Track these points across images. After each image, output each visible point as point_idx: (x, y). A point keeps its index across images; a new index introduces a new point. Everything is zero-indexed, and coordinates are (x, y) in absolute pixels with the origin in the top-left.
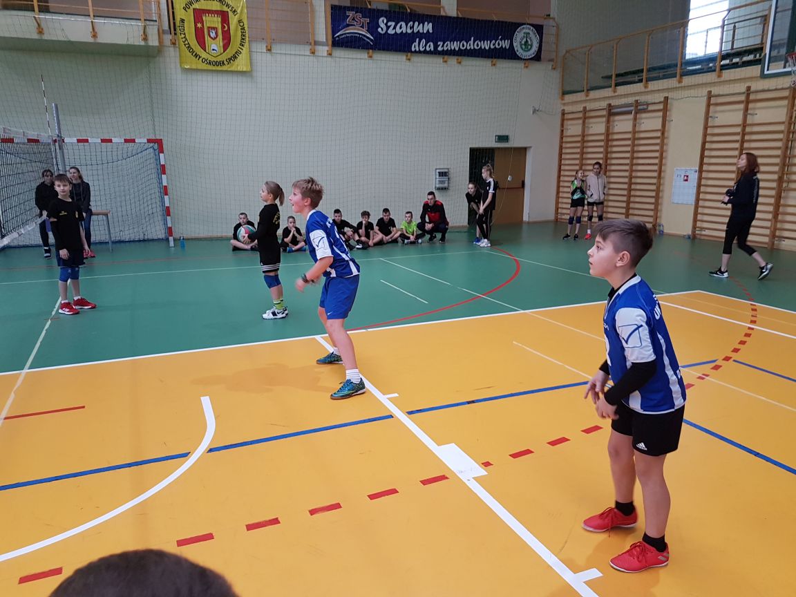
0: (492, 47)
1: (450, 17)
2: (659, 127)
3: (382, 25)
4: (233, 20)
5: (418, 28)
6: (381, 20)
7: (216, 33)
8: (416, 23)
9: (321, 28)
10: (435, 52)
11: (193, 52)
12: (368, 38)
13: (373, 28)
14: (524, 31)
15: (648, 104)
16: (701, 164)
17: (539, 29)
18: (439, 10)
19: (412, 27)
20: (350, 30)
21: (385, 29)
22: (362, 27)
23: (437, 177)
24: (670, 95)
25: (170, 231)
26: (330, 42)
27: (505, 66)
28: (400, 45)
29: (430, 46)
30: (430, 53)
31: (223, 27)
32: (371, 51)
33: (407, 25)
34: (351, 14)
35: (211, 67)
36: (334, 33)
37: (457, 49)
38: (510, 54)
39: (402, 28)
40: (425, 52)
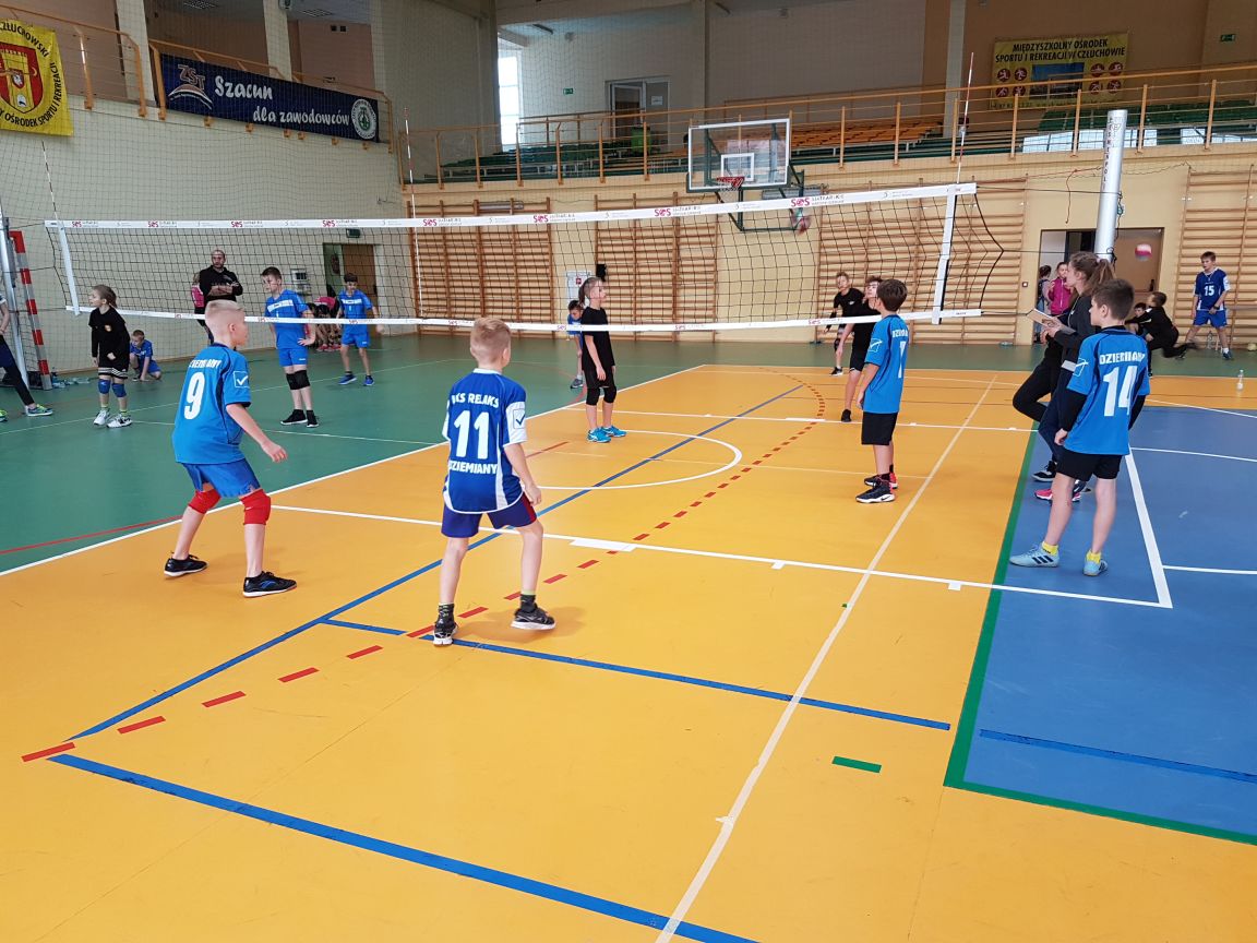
0: (333, 122)
1: (286, 82)
3: (220, 86)
4: (43, 63)
5: (257, 93)
6: (218, 77)
7: (22, 79)
8: (255, 87)
10: (277, 124)
12: (206, 101)
13: (210, 88)
14: (361, 106)
15: (524, 204)
17: (374, 104)
18: (267, 69)
19: (251, 91)
20: (183, 89)
21: (222, 91)
22: (198, 86)
23: (295, 279)
24: (553, 196)
25: (43, 364)
26: (163, 103)
27: (346, 145)
28: (239, 112)
29: (272, 117)
30: (273, 124)
31: (31, 71)
32: (210, 118)
33: (246, 88)
34: (184, 68)
35: (20, 128)
36: (166, 90)
37: (299, 122)
38: (347, 132)
39: (241, 91)
40: (267, 123)
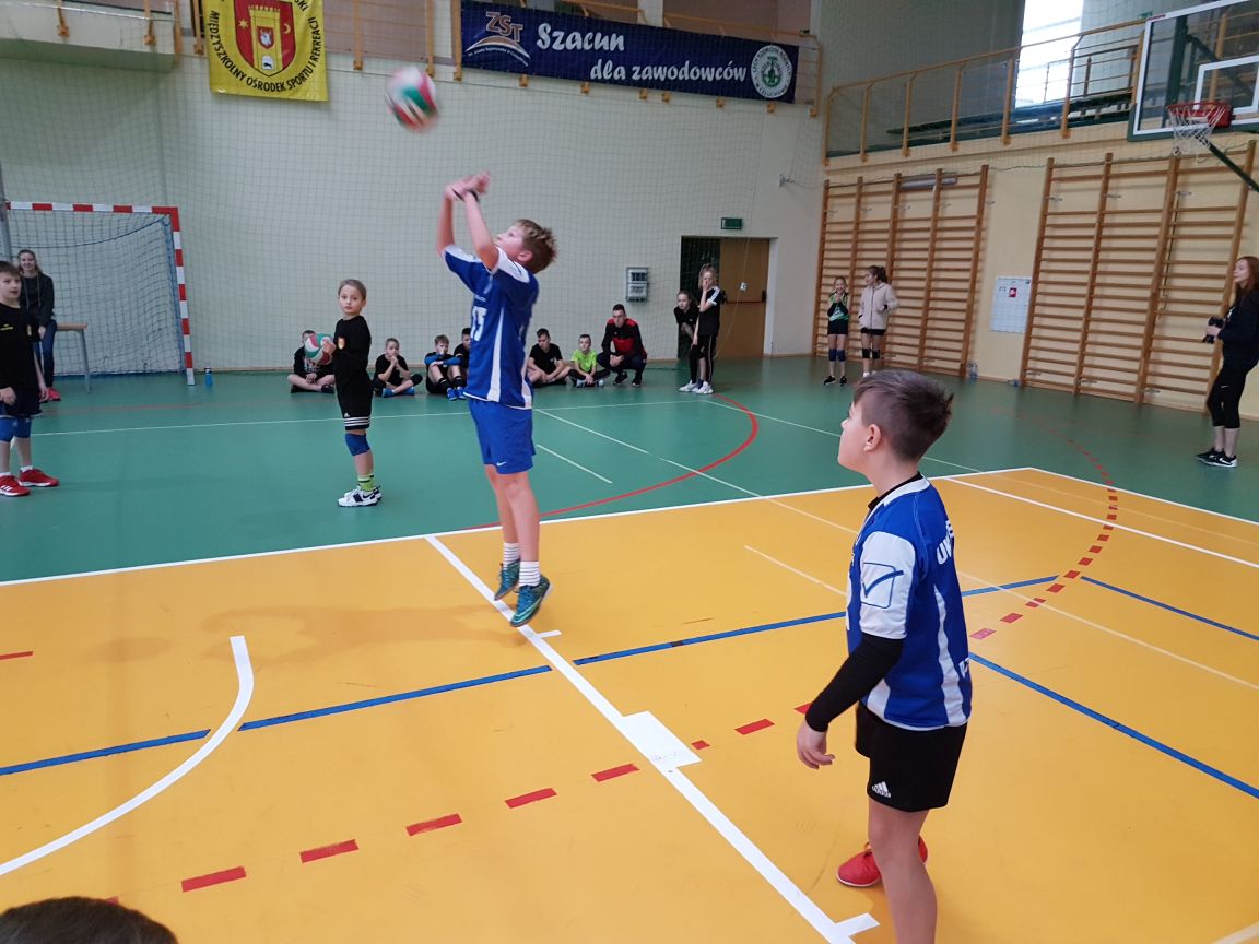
0: (718, 78)
1: (652, 28)
2: (975, 213)
3: (544, 36)
4: (300, 18)
5: (601, 42)
6: (541, 27)
7: (272, 38)
8: (599, 35)
9: (445, 34)
10: (628, 83)
11: (232, 67)
12: (520, 55)
13: (529, 39)
14: (769, 54)
15: (957, 176)
16: (1037, 271)
17: (792, 52)
18: (636, 14)
19: (591, 41)
20: (491, 42)
21: (548, 42)
22: (511, 37)
23: (630, 281)
24: (991, 163)
25: (188, 359)
26: (459, 60)
27: (738, 108)
28: (572, 68)
29: (621, 73)
30: (619, 83)
31: (283, 28)
32: (525, 76)
33: (583, 37)
34: (493, 15)
35: (261, 93)
36: (465, 44)
37: (663, 78)
38: (745, 91)
39: (576, 41)
40: (612, 81)
